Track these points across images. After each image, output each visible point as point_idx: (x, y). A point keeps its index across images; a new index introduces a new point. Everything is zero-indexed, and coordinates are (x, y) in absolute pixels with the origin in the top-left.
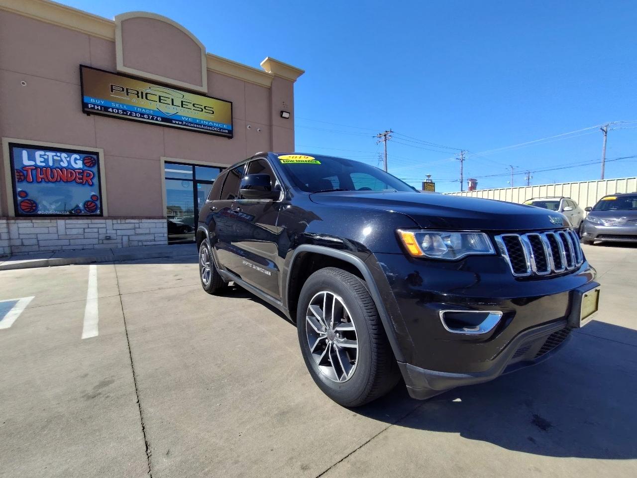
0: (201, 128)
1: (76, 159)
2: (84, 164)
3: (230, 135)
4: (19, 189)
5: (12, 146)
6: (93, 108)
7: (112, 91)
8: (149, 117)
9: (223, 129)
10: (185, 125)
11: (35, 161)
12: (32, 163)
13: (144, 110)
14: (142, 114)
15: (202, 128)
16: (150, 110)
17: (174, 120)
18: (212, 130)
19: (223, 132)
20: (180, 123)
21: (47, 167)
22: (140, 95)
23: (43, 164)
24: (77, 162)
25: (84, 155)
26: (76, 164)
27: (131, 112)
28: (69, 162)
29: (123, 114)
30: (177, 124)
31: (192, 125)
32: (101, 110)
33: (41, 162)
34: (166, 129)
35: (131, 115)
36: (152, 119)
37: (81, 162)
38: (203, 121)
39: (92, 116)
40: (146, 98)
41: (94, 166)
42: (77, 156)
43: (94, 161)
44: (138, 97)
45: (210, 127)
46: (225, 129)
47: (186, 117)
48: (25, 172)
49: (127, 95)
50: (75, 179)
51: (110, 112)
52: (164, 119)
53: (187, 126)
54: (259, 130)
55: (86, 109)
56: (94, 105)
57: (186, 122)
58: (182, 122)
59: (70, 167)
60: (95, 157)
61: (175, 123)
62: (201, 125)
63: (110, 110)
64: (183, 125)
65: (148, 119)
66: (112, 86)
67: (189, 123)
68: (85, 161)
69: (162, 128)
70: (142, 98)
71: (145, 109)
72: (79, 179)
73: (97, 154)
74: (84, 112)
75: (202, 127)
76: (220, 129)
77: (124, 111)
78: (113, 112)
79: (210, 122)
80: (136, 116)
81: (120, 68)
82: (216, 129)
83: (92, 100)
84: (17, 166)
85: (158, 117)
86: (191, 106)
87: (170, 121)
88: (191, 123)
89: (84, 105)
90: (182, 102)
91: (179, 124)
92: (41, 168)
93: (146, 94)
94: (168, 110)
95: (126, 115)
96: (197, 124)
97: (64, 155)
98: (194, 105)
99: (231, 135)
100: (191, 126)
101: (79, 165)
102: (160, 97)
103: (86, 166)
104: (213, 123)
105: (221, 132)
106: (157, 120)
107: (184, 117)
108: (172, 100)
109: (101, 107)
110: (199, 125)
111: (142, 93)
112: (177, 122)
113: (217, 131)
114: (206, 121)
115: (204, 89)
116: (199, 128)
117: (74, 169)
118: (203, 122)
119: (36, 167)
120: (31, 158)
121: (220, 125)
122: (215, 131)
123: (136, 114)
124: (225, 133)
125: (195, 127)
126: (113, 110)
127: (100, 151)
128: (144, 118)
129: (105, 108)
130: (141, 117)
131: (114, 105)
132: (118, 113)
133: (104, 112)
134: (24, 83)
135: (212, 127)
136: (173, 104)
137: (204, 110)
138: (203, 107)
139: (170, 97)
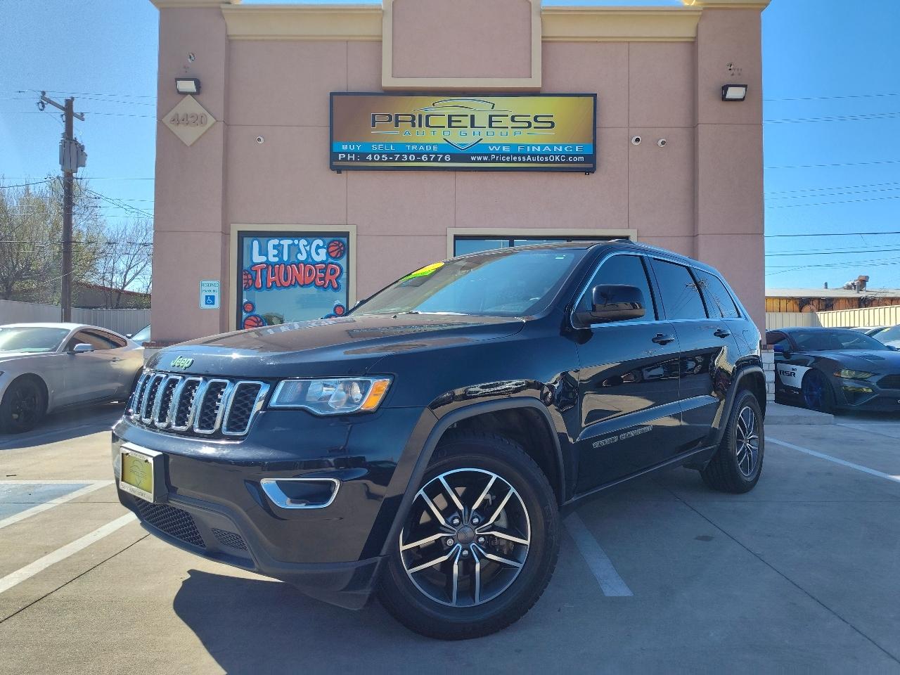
0: (526, 162)
1: (318, 247)
2: (328, 253)
3: (588, 164)
4: (245, 300)
5: (242, 235)
6: (345, 160)
7: (374, 126)
8: (429, 158)
9: (573, 156)
10: (494, 161)
11: (267, 255)
12: (263, 259)
13: (422, 148)
14: (418, 155)
15: (529, 162)
16: (432, 145)
17: (474, 155)
18: (549, 162)
19: (573, 162)
20: (485, 158)
21: (281, 262)
22: (417, 122)
23: (276, 259)
24: (319, 251)
25: (328, 240)
26: (318, 254)
27: (401, 154)
28: (309, 254)
29: (388, 161)
30: (479, 162)
31: (508, 158)
32: (356, 160)
33: (274, 256)
34: (460, 175)
35: (400, 160)
36: (435, 160)
37: (325, 251)
38: (531, 146)
39: (344, 173)
40: (427, 125)
41: (341, 256)
42: (319, 242)
43: (342, 248)
44: (414, 125)
45: (544, 156)
46: (577, 156)
47: (497, 145)
48: (254, 274)
49: (397, 126)
50: (314, 280)
51: (368, 161)
52: (455, 158)
53: (499, 162)
54: (663, 143)
55: (334, 163)
56: (346, 154)
57: (496, 155)
58: (489, 155)
59: (310, 260)
60: (345, 240)
61: (476, 161)
62: (526, 156)
63: (370, 157)
64: (491, 162)
65: (429, 161)
66: (374, 116)
67: (502, 155)
68: (330, 250)
69: (452, 174)
70: (420, 126)
71: (425, 145)
72: (321, 279)
73: (346, 235)
74: (333, 168)
75: (529, 158)
76: (567, 156)
77: (389, 155)
78: (373, 161)
79: (546, 145)
80: (408, 161)
81: (388, 82)
82: (557, 158)
83: (345, 148)
84: (246, 265)
85: (444, 155)
86: (506, 122)
87: (465, 157)
88: (506, 155)
89: (333, 156)
90: (491, 117)
91: (482, 161)
92: (273, 265)
93: (427, 117)
94: (462, 138)
95: (393, 161)
96: (517, 155)
97: (303, 242)
98: (513, 119)
99: (591, 165)
100: (506, 162)
101: (322, 256)
102: (450, 117)
103: (331, 257)
104: (552, 147)
105: (569, 162)
106: (443, 160)
107: (492, 145)
108: (473, 117)
109: (356, 154)
110: (522, 155)
111: (420, 116)
112: (479, 158)
113: (561, 162)
114: (537, 146)
115: (535, 82)
116: (522, 162)
117: (315, 264)
118: (531, 149)
119: (268, 263)
120: (263, 252)
121: (566, 149)
122: (554, 162)
123: (408, 157)
124: (577, 162)
125: (513, 162)
126: (373, 157)
127: (352, 230)
128: (421, 161)
129: (362, 156)
130: (416, 161)
131: (374, 148)
132: (380, 161)
133: (360, 163)
134: (261, 138)
135: (548, 156)
136: (473, 126)
137: (534, 124)
138: (531, 119)
139: (469, 113)
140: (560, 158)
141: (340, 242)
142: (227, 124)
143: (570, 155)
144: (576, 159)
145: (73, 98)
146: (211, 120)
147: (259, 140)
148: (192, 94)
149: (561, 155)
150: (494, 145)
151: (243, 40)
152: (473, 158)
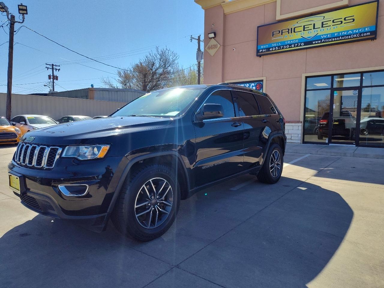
0: (339, 40)
1: (253, 86)
6: (262, 52)
7: (273, 36)
8: (295, 45)
9: (364, 33)
10: (324, 42)
13: (289, 42)
14: (290, 45)
15: (341, 40)
16: (296, 40)
17: (314, 41)
18: (351, 38)
19: (364, 36)
20: (319, 42)
22: (290, 31)
25: (256, 83)
27: (283, 46)
29: (278, 49)
30: (317, 43)
31: (330, 40)
32: (266, 51)
34: (308, 50)
35: (283, 48)
36: (297, 46)
38: (342, 32)
39: (262, 57)
41: (261, 89)
42: (253, 84)
43: (261, 86)
44: (289, 33)
45: (348, 36)
46: (366, 33)
47: (325, 35)
49: (282, 34)
51: (271, 51)
52: (306, 44)
53: (326, 42)
55: (259, 54)
56: (262, 49)
57: (325, 39)
58: (321, 40)
60: (262, 83)
61: (315, 44)
62: (339, 37)
63: (271, 49)
64: (323, 43)
65: (295, 47)
66: (273, 32)
67: (327, 39)
68: (257, 87)
69: (305, 51)
71: (293, 40)
73: (262, 81)
74: (257, 56)
75: (341, 38)
76: (361, 34)
77: (279, 47)
79: (349, 31)
80: (286, 48)
81: (279, 17)
82: (355, 36)
83: (262, 47)
85: (301, 43)
86: (331, 23)
87: (310, 43)
88: (329, 39)
89: (258, 51)
90: (322, 23)
91: (318, 43)
94: (309, 35)
95: (280, 49)
96: (334, 38)
97: (248, 85)
99: (374, 36)
100: (329, 42)
104: (352, 31)
105: (362, 37)
106: (301, 46)
107: (322, 35)
108: (314, 24)
109: (266, 49)
110: (337, 37)
112: (317, 42)
113: (358, 37)
114: (344, 32)
115: (345, 2)
116: (337, 40)
118: (342, 34)
121: (360, 30)
122: (354, 38)
123: (286, 47)
124: (366, 36)
125: (333, 41)
126: (272, 49)
127: (264, 79)
128: (292, 47)
129: (268, 49)
130: (289, 48)
131: (273, 45)
132: (275, 50)
133: (268, 52)
134: (234, 49)
135: (350, 35)
136: (314, 28)
137: (344, 22)
138: (343, 20)
139: (312, 23)
140: (356, 35)
141: (260, 83)
142: (224, 46)
143: (362, 33)
144: (365, 34)
145: (200, 35)
146: (219, 46)
147: (234, 50)
148: (213, 38)
149: (357, 34)
150: (324, 35)
151: (229, 14)
152: (314, 43)
